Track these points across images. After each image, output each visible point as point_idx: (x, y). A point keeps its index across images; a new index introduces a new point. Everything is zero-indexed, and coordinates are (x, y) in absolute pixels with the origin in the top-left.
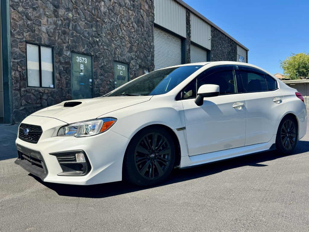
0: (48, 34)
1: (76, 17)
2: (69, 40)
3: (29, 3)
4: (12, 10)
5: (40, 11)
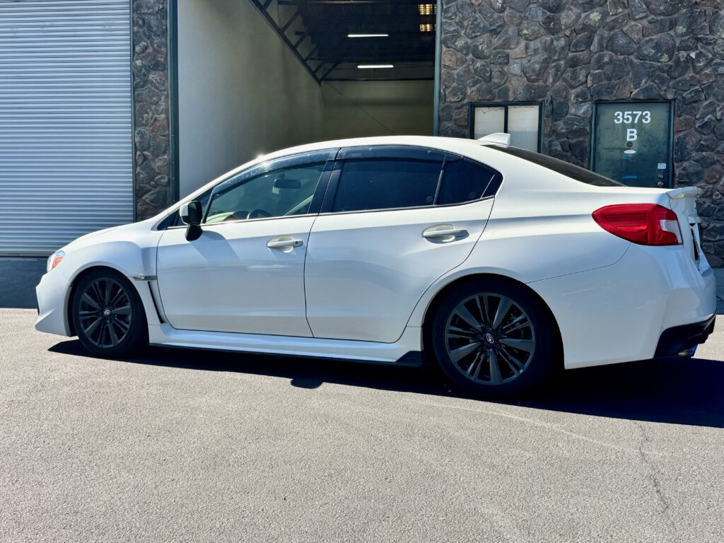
0: (527, 77)
1: (616, 14)
2: (587, 77)
3: (480, 24)
4: (444, 49)
5: (506, 32)
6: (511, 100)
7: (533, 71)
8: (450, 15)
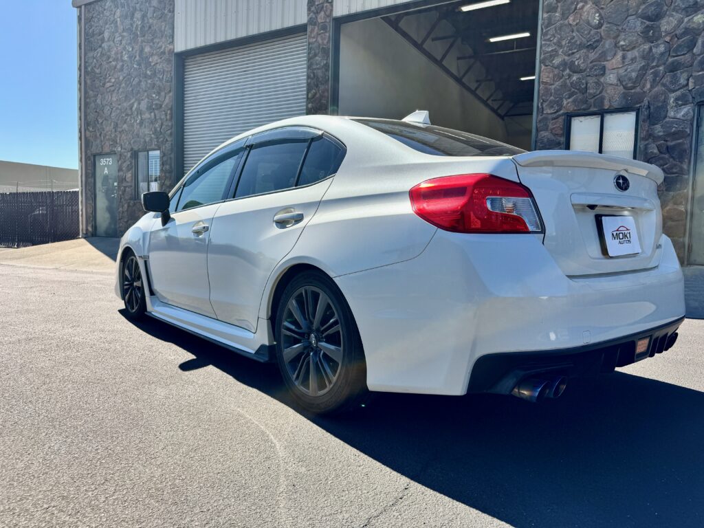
0: (623, 85)
2: (688, 80)
3: (576, 41)
4: (543, 67)
5: (603, 46)
6: (606, 108)
7: (630, 79)
8: (549, 37)
